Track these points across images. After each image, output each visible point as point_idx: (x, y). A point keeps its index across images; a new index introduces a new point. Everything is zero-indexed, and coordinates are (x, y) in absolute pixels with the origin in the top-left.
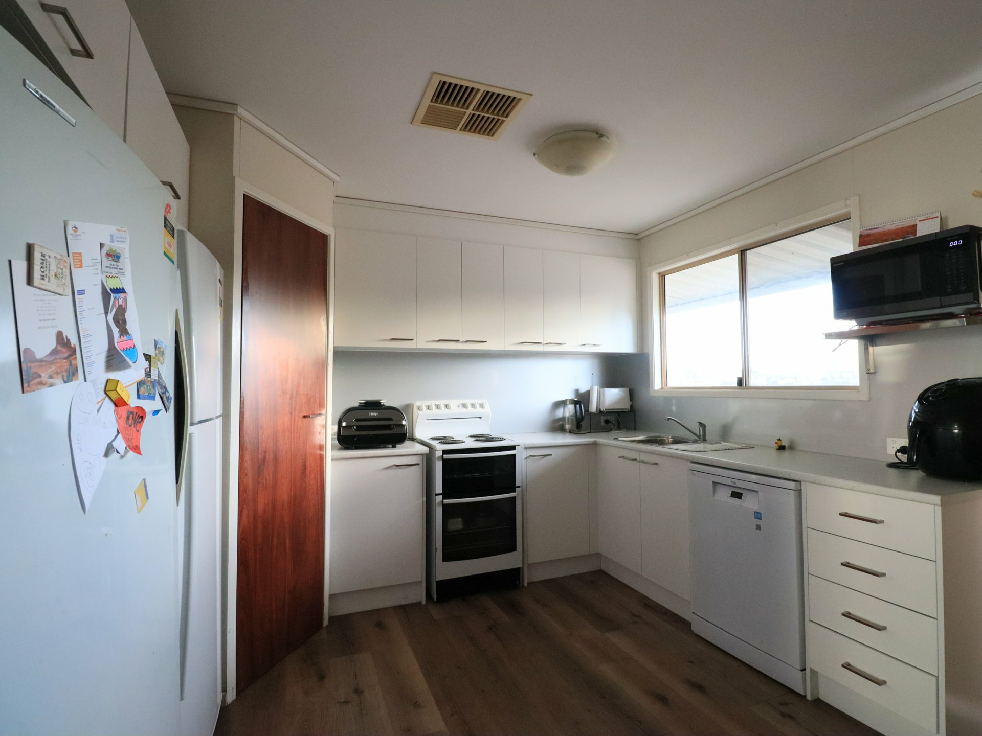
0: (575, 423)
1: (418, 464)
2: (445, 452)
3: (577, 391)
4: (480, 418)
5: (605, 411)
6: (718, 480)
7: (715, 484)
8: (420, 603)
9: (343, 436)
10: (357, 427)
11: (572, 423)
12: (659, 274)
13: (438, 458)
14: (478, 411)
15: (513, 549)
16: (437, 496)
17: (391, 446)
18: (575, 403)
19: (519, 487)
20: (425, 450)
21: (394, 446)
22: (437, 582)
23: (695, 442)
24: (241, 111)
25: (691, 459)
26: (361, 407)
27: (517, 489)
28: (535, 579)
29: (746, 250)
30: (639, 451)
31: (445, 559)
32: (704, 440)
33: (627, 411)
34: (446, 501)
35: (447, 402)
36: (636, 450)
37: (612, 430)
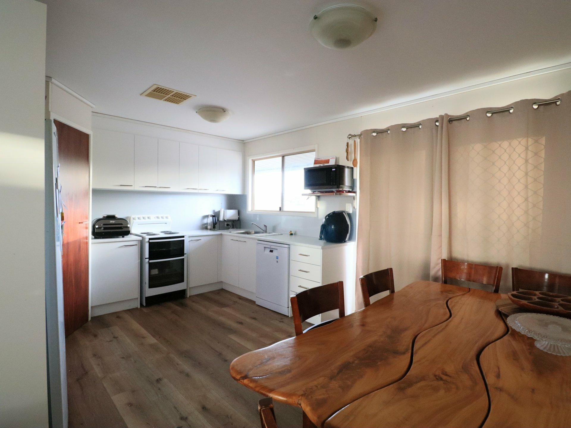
0: (212, 225)
1: (137, 245)
2: (150, 239)
3: (214, 211)
4: (166, 223)
5: (227, 220)
6: (266, 246)
7: (265, 247)
8: (137, 308)
9: (96, 232)
10: (104, 228)
11: (211, 226)
12: (252, 160)
13: (147, 242)
14: (165, 220)
15: (183, 281)
16: (146, 259)
17: (122, 237)
18: (213, 216)
19: (186, 254)
20: (140, 238)
21: (123, 237)
22: (146, 298)
23: (263, 233)
24: (53, 80)
25: (257, 239)
26: (104, 218)
27: (185, 255)
28: (193, 294)
29: (285, 156)
30: (239, 237)
31: (150, 287)
32: (266, 232)
33: (237, 220)
34: (151, 261)
35: (149, 216)
36: (238, 237)
37: (229, 228)
